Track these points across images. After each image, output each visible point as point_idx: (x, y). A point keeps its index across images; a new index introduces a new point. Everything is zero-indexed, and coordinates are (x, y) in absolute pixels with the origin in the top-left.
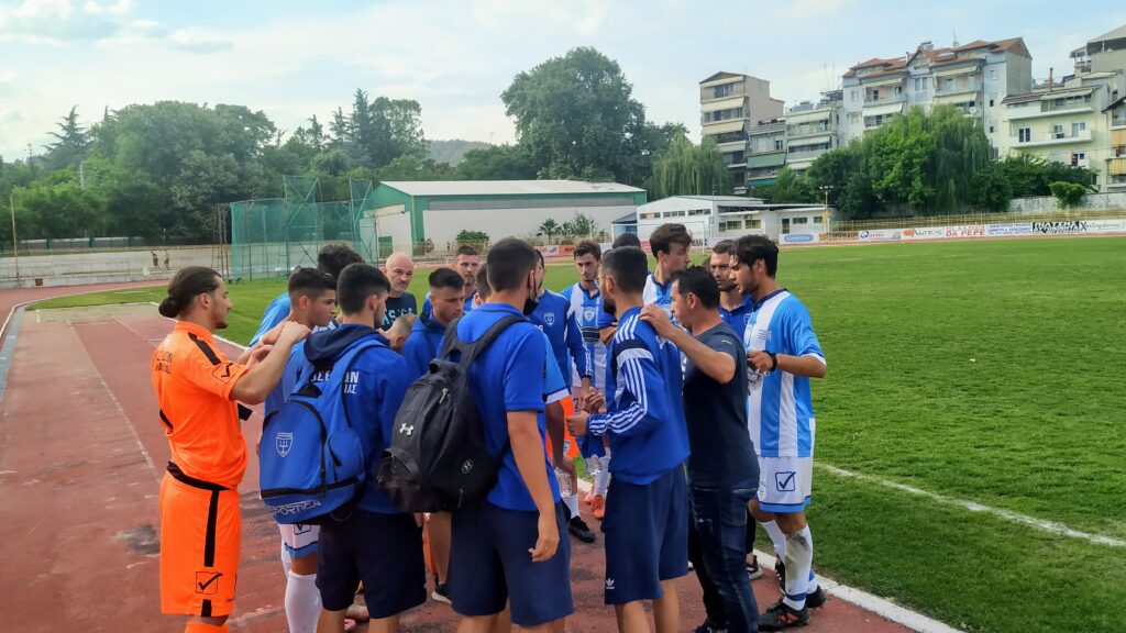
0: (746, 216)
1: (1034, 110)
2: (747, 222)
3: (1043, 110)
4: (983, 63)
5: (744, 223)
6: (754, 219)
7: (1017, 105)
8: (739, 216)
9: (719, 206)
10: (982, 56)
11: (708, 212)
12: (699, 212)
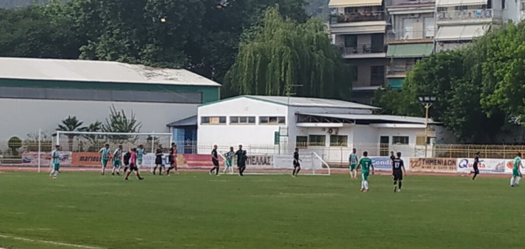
0: (331, 129)
2: (332, 137)
5: (328, 139)
6: (340, 133)
8: (324, 129)
9: (297, 114)
11: (282, 120)
12: (273, 119)
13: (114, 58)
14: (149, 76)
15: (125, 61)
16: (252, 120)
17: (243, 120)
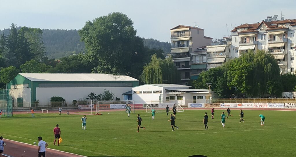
10: (287, 27)
12: (157, 91)
13: (103, 72)
14: (116, 78)
15: (107, 73)
16: (151, 92)
17: (148, 92)
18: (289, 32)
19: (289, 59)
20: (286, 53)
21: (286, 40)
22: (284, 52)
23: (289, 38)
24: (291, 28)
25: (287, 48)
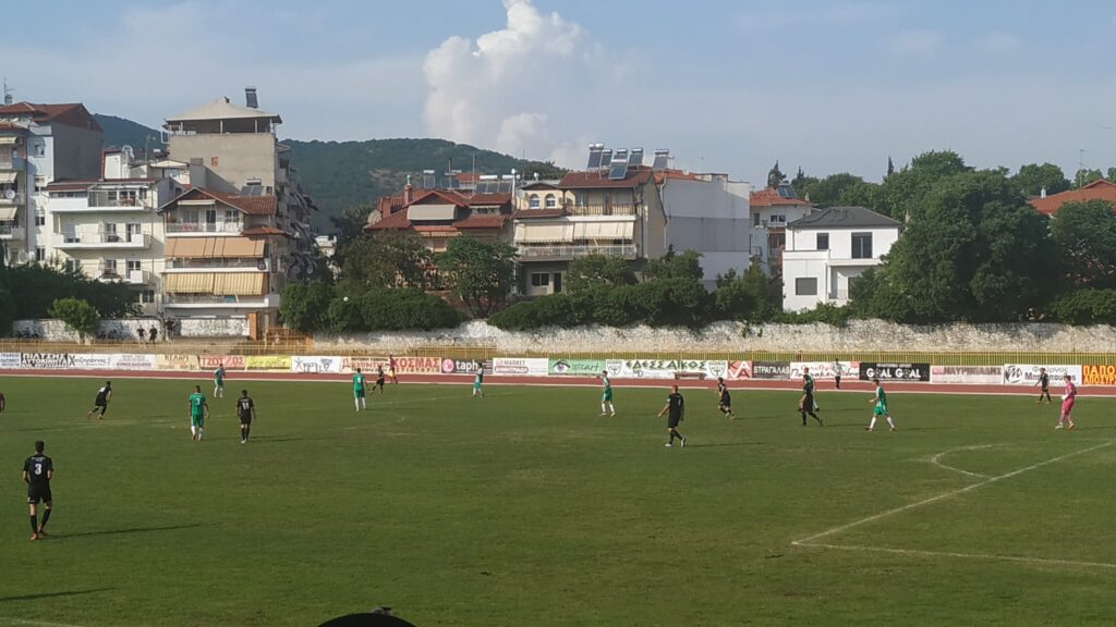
1: (80, 204)
3: (90, 205)
4: (24, 134)
7: (61, 195)
10: (24, 124)
18: (31, 142)
19: (32, 221)
20: (23, 201)
21: (22, 163)
22: (14, 200)
23: (31, 159)
24: (36, 130)
25: (26, 186)
